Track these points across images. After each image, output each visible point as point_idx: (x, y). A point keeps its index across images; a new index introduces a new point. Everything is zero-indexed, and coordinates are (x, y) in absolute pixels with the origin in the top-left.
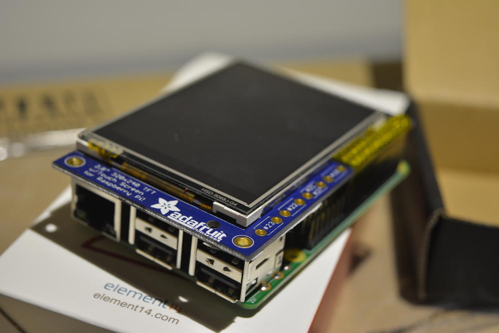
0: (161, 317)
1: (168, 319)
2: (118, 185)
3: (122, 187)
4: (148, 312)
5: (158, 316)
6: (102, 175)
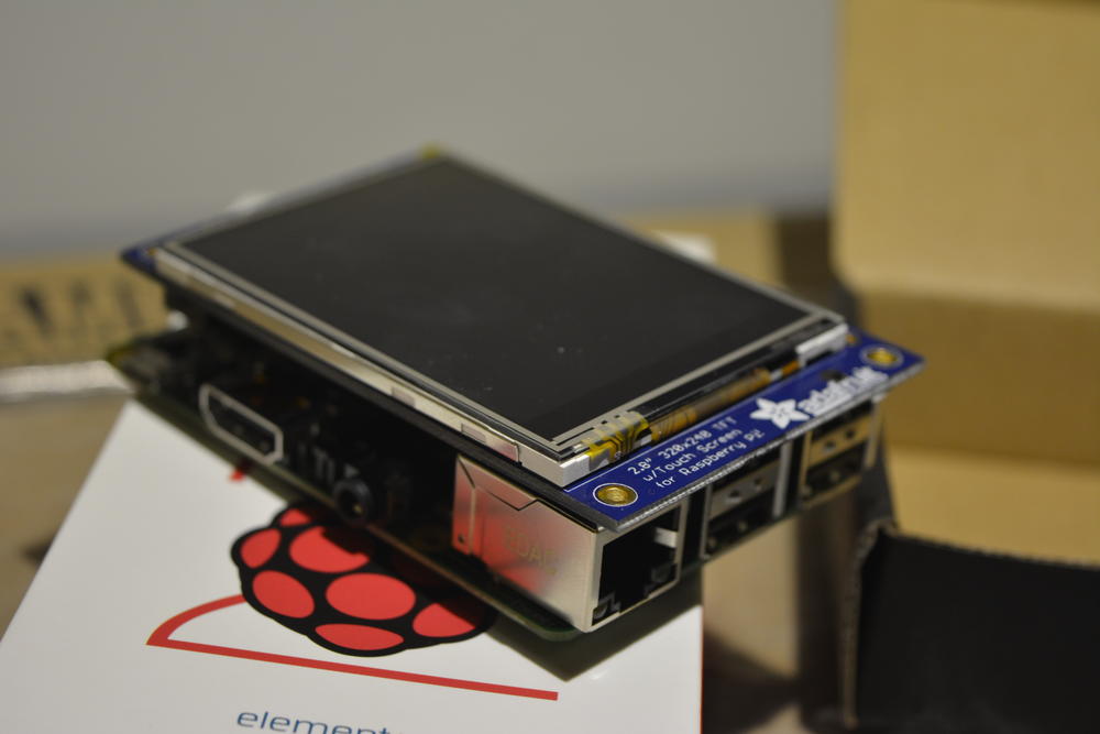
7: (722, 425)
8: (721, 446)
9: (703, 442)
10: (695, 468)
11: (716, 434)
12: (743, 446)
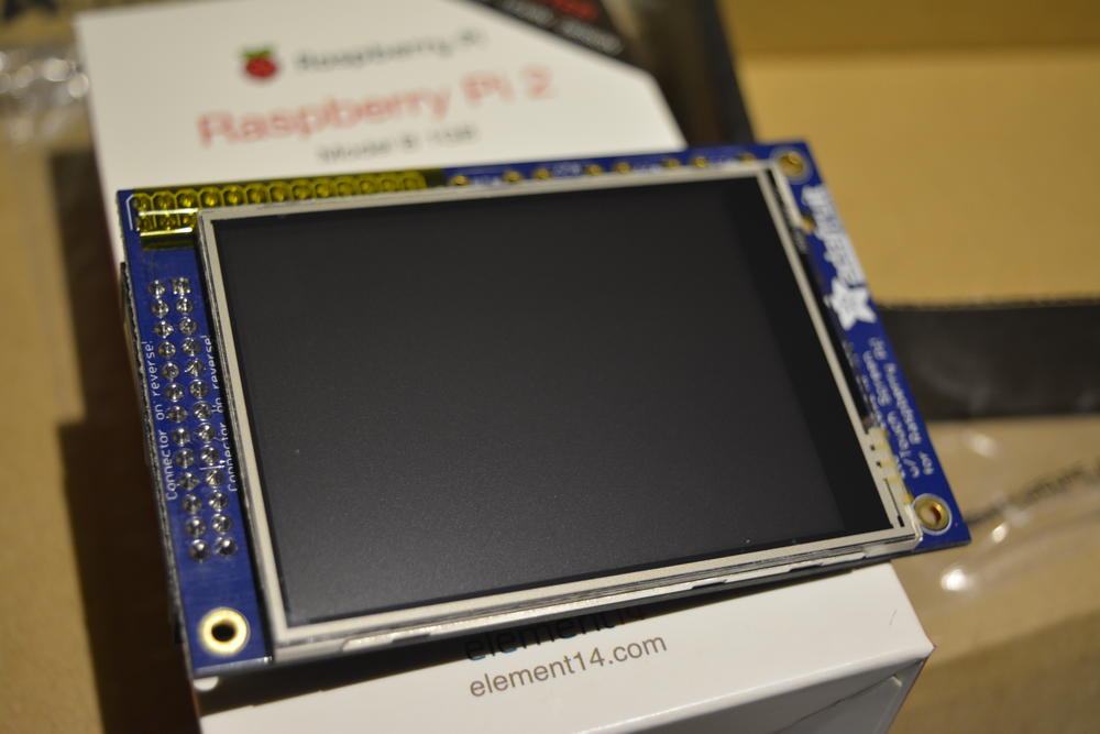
0: (626, 652)
1: (644, 648)
2: (894, 400)
3: (891, 393)
4: (596, 658)
5: (620, 654)
6: (906, 446)
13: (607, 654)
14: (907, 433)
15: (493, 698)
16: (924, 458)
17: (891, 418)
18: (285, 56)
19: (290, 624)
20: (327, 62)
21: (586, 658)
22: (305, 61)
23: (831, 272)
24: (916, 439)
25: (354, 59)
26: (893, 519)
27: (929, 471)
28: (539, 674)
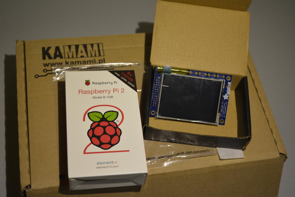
7: (223, 103)
8: (225, 107)
9: (223, 107)
10: (225, 112)
11: (223, 105)
12: (226, 105)
13: (112, 167)
14: (224, 112)
15: (99, 169)
16: (224, 116)
17: (223, 111)
18: (91, 82)
19: (158, 115)
20: (96, 83)
21: (110, 167)
22: (93, 83)
23: (226, 92)
24: (225, 113)
25: (100, 84)
26: (216, 122)
27: (224, 117)
28: (104, 167)
